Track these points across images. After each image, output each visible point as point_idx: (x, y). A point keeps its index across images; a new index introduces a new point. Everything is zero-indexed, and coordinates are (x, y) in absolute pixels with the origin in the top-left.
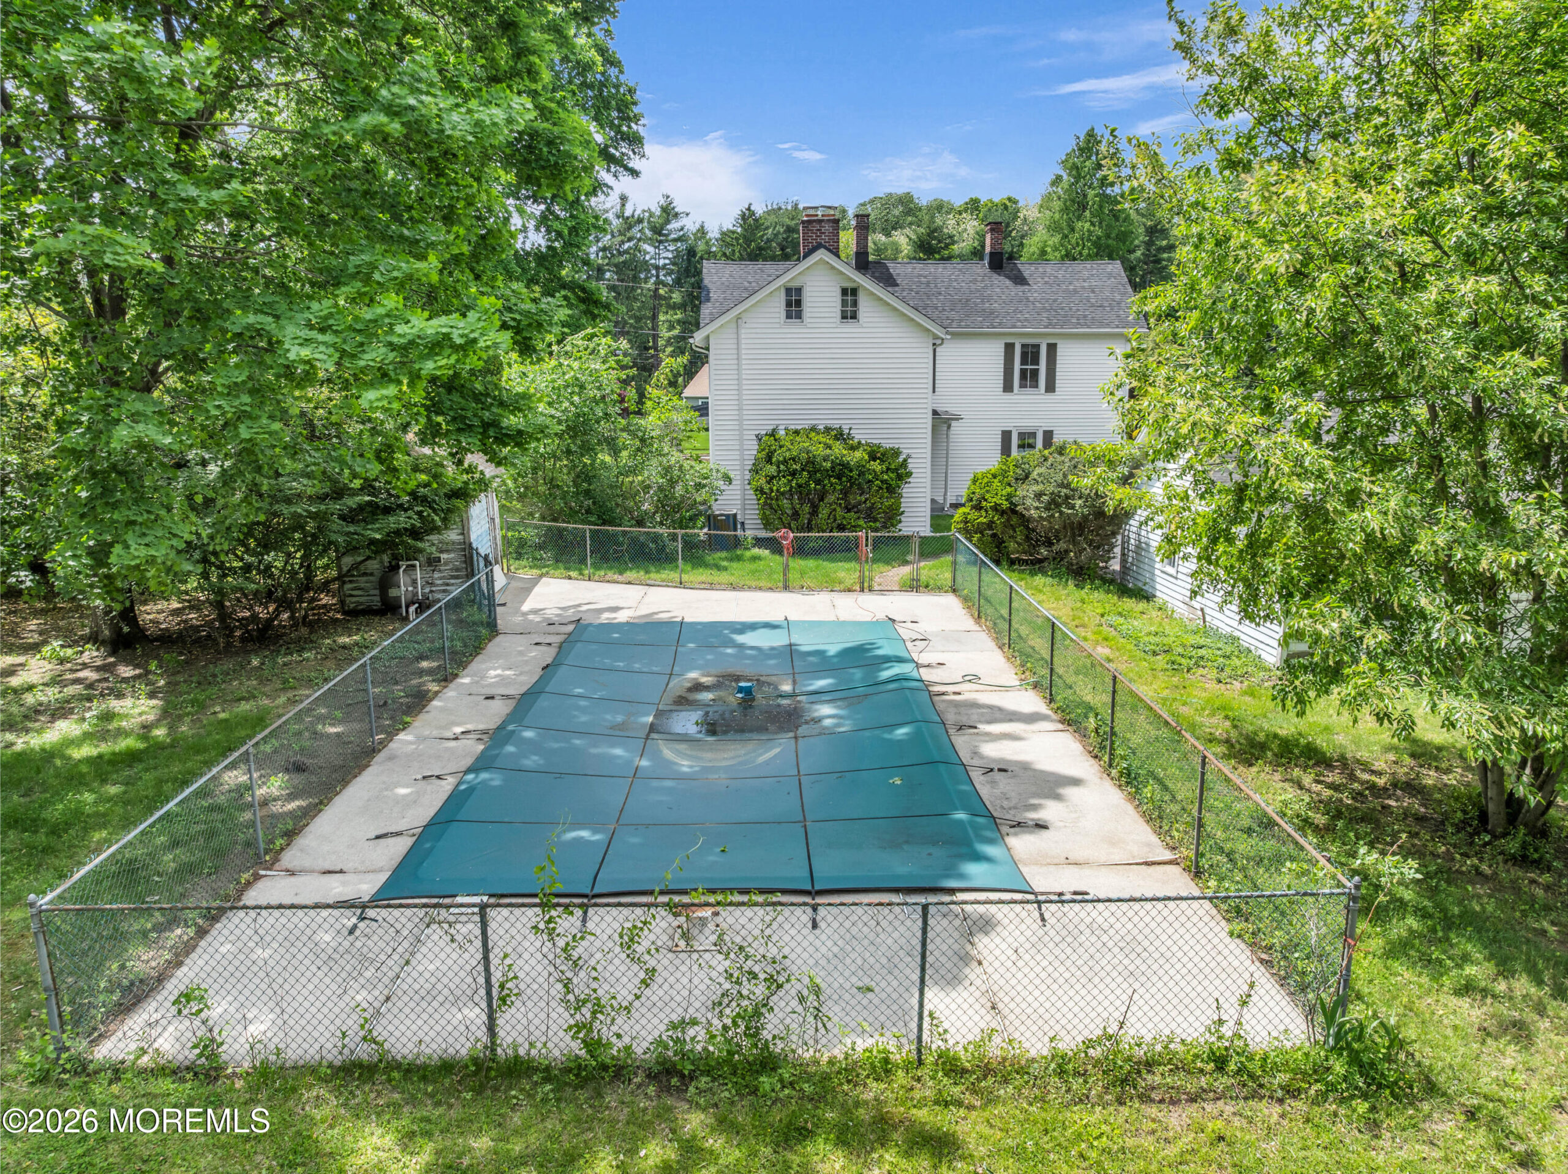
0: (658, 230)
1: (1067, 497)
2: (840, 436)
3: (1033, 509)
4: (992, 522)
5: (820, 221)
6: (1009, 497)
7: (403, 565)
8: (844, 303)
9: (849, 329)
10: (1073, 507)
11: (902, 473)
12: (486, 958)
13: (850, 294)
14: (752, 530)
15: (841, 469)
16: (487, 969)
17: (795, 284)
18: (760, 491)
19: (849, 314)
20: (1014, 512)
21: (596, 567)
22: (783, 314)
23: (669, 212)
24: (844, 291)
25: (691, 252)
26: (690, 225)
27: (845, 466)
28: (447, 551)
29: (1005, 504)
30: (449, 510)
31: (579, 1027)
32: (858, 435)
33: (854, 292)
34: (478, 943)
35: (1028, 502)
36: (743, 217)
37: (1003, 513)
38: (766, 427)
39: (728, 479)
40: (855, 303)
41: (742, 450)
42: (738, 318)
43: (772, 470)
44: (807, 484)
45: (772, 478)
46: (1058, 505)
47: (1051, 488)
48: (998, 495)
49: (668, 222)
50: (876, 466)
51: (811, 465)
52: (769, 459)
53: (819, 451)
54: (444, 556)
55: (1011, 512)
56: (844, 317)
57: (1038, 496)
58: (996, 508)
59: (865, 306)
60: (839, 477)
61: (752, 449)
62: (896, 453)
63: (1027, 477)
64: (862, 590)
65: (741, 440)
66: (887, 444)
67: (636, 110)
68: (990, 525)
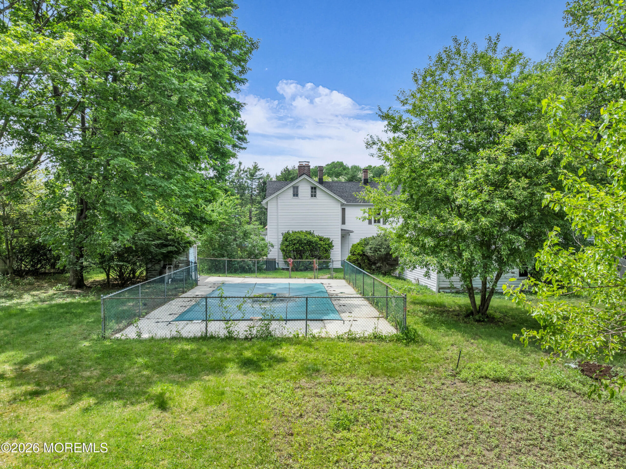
0: (252, 175)
1: (379, 248)
2: (310, 233)
3: (369, 253)
4: (358, 259)
5: (304, 166)
6: (362, 251)
7: (168, 266)
8: (312, 192)
9: (314, 200)
10: (381, 251)
11: (330, 246)
12: (206, 310)
13: (314, 189)
14: (281, 265)
15: (309, 243)
16: (206, 313)
17: (297, 185)
18: (283, 250)
19: (314, 195)
20: (364, 255)
21: (228, 273)
22: (292, 195)
23: (256, 168)
24: (312, 188)
25: (265, 183)
26: (264, 173)
27: (311, 242)
28: (182, 263)
29: (361, 253)
30: (185, 247)
31: (227, 328)
32: (316, 234)
33: (315, 188)
34: (205, 307)
35: (368, 251)
36: (285, 171)
37: (361, 255)
38: (285, 231)
39: (272, 246)
40: (315, 192)
41: (278, 239)
42: (277, 196)
43: (287, 243)
44: (299, 248)
45: (288, 246)
46: (376, 251)
47: (374, 246)
48: (359, 250)
49: (256, 172)
50: (322, 243)
51: (300, 242)
52: (286, 240)
53: (303, 237)
54: (180, 265)
55: (363, 255)
56: (312, 196)
57: (371, 249)
58: (359, 254)
59: (318, 192)
60: (309, 246)
61: (281, 238)
62: (329, 239)
63: (368, 244)
64: (315, 278)
65: (278, 235)
66: (325, 237)
67: (246, 129)
68: (357, 260)
